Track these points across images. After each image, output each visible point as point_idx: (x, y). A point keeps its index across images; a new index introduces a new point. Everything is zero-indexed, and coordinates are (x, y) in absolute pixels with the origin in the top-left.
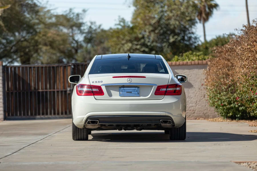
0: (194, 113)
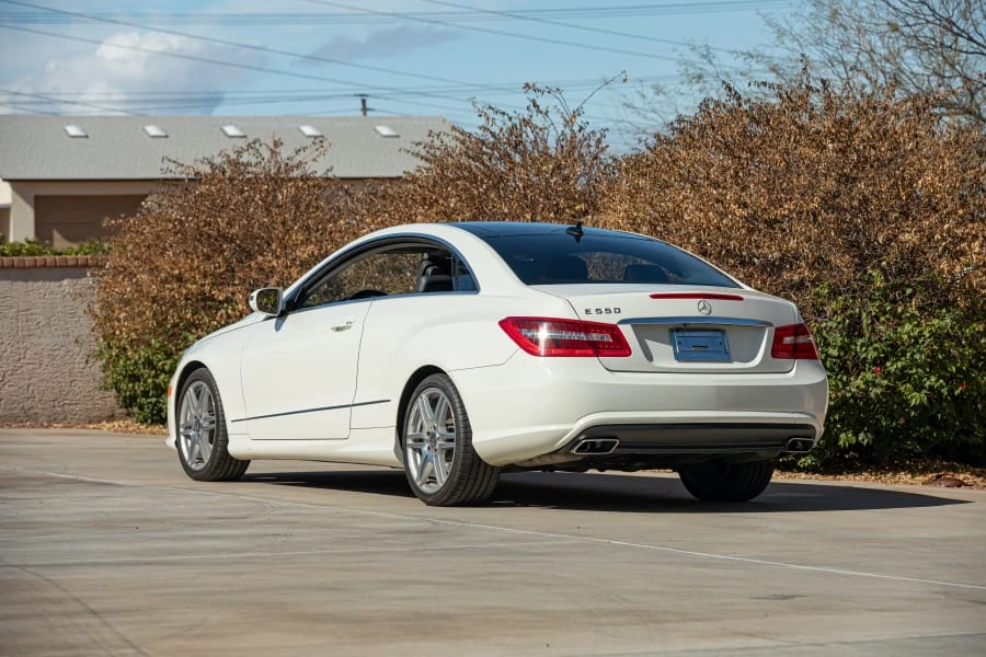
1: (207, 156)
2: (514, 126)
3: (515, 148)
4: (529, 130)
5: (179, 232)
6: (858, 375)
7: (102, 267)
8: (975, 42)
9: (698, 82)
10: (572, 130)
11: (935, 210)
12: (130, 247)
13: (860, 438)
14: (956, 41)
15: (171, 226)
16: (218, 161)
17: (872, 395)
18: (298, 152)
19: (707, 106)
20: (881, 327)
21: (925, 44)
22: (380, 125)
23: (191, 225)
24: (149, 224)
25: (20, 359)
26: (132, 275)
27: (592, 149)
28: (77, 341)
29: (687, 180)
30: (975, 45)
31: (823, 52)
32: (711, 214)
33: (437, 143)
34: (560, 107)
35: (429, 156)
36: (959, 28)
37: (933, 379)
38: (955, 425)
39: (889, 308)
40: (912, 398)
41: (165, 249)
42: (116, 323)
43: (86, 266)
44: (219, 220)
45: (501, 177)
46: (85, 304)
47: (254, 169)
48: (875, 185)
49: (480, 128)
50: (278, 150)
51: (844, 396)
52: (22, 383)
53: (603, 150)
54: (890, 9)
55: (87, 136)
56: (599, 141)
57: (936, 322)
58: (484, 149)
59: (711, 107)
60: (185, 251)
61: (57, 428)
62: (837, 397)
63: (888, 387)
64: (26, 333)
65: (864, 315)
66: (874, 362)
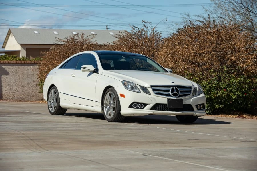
0: (14, 97)
1: (66, 37)
2: (140, 31)
3: (140, 36)
4: (143, 32)
5: (59, 55)
6: (220, 91)
7: (40, 64)
8: (254, 13)
9: (186, 22)
10: (154, 32)
11: (240, 52)
12: (47, 59)
13: (220, 106)
14: (249, 13)
15: (57, 54)
16: (68, 38)
17: (223, 96)
18: (88, 36)
19: (185, 26)
20: (226, 80)
21: (241, 14)
22: (110, 32)
23: (62, 53)
24: (52, 53)
25: (20, 85)
26: (47, 65)
27: (158, 36)
28: (34, 81)
29: (180, 44)
30: (254, 14)
31: (217, 15)
32: (185, 52)
33: (121, 35)
34: (151, 26)
35: (119, 37)
36: (250, 10)
37: (238, 92)
38: (244, 104)
39: (228, 75)
40: (233, 97)
41: (56, 59)
42: (43, 77)
43: (37, 63)
44: (69, 52)
45: (136, 43)
46: (36, 72)
47: (77, 40)
48: (225, 45)
49: (131, 31)
50: (83, 36)
51: (217, 96)
52: (21, 91)
53: (161, 37)
54: (234, 5)
55: (39, 34)
56: (160, 35)
57: (239, 78)
58: (132, 36)
59: (187, 26)
60: (60, 60)
61: (29, 102)
62: (215, 96)
63: (227, 94)
64: (22, 79)
65: (222, 77)
66: (224, 88)
